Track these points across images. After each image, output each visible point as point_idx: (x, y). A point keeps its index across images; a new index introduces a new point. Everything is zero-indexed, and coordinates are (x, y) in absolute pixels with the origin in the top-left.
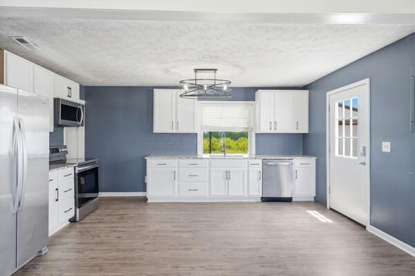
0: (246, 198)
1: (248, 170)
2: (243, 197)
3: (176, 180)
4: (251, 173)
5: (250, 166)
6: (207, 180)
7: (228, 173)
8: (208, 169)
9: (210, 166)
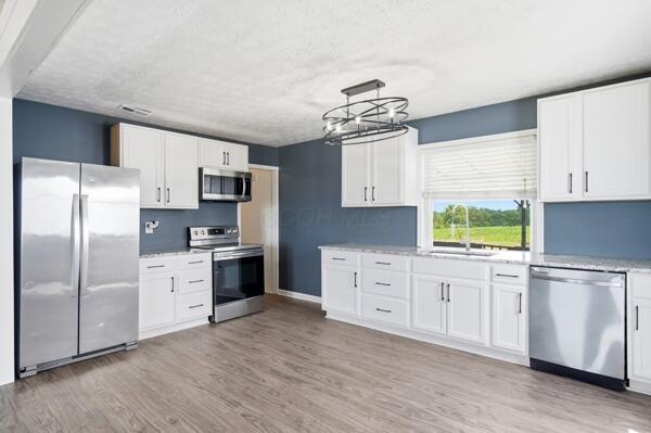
0: (488, 349)
1: (491, 287)
2: (481, 346)
3: (359, 288)
4: (497, 294)
5: (496, 278)
6: (408, 297)
7: (445, 288)
8: (408, 276)
9: (412, 271)
